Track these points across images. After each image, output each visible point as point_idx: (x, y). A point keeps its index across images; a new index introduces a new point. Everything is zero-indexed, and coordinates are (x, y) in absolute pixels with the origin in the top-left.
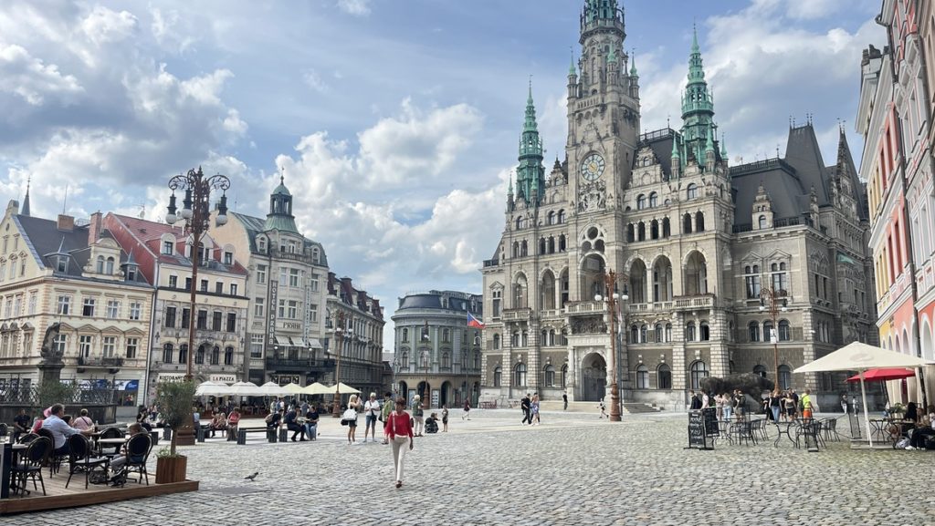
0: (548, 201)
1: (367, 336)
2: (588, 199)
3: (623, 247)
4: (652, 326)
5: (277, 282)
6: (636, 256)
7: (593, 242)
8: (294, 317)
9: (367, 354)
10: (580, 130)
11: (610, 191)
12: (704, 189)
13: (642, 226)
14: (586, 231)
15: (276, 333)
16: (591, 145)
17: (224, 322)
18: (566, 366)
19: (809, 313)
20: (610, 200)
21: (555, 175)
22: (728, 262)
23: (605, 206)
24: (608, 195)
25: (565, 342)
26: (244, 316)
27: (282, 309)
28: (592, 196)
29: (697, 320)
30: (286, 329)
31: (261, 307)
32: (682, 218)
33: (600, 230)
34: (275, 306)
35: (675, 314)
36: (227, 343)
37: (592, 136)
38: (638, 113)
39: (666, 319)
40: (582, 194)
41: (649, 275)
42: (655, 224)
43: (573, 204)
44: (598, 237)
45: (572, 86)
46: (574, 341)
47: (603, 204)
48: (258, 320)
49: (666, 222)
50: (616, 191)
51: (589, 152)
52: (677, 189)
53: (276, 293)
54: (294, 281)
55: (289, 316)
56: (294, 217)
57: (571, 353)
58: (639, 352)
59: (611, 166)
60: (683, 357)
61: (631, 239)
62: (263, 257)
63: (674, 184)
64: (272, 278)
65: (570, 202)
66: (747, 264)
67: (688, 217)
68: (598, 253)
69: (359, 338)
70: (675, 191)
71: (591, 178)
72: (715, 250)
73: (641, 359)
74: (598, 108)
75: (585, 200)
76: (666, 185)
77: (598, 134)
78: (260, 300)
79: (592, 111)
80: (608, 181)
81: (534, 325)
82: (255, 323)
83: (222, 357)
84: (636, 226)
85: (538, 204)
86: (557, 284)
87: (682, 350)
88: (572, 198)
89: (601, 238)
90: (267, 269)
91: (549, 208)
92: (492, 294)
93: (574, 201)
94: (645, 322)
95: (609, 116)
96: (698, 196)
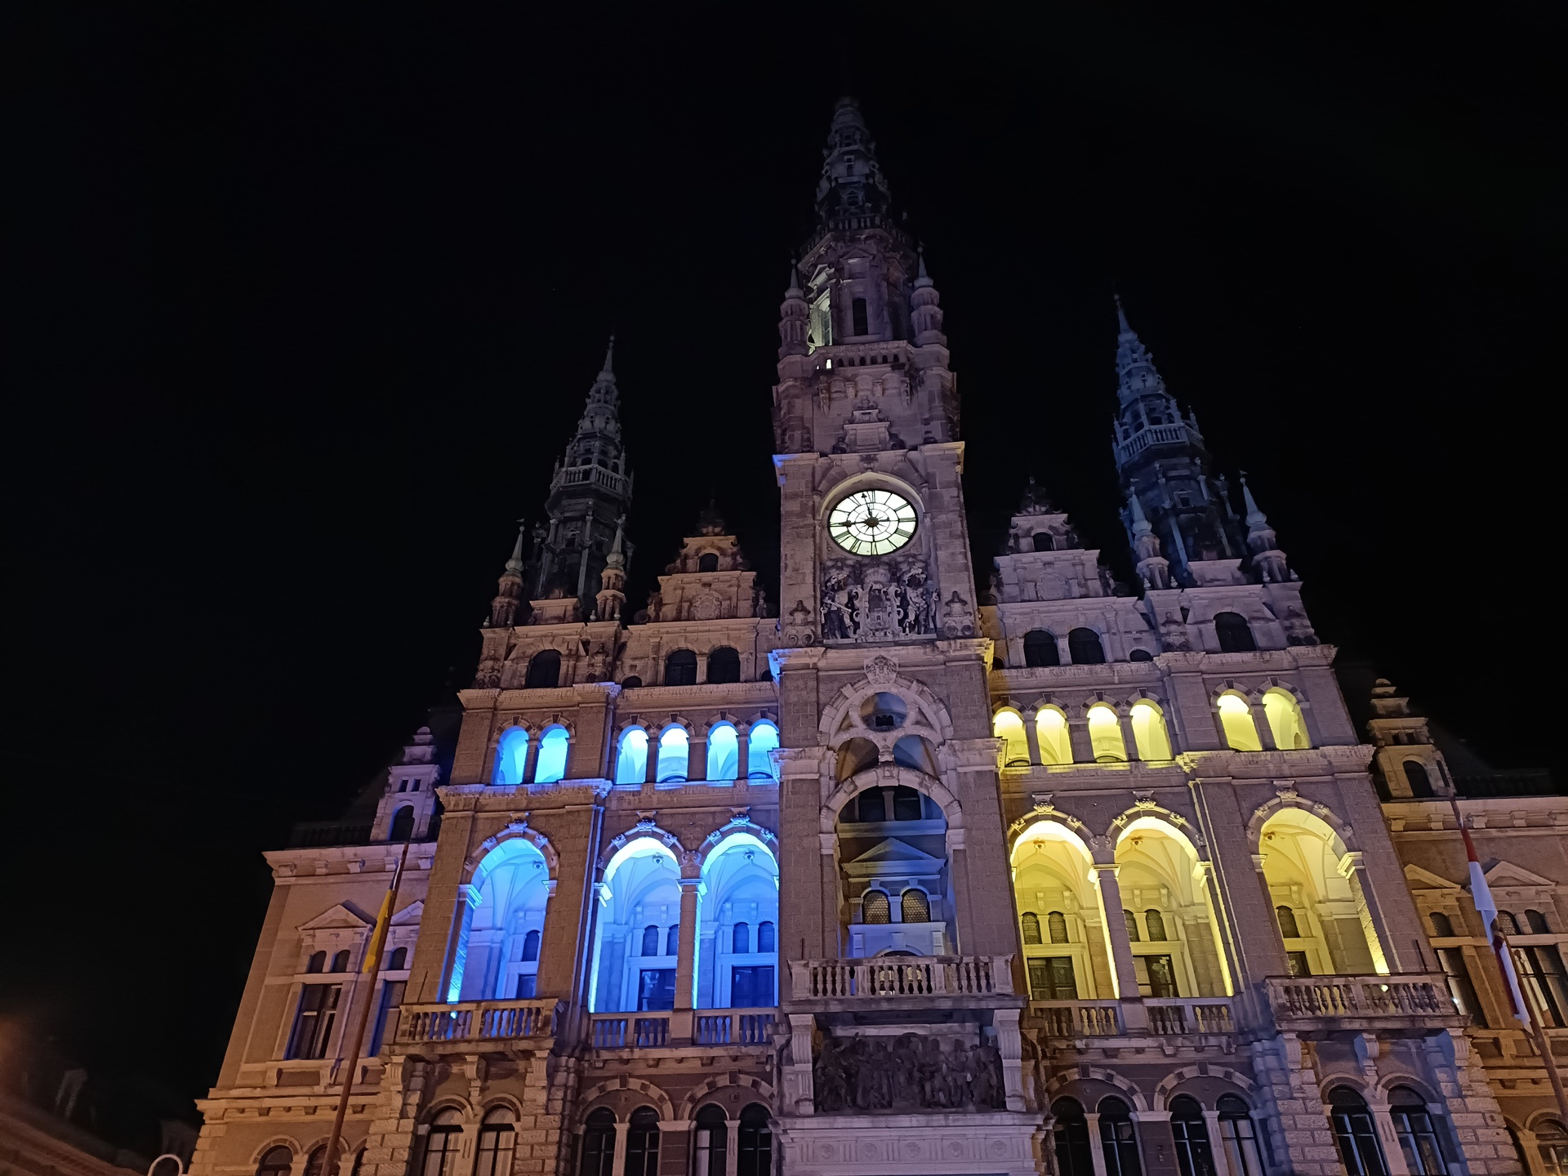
0: (668, 609)
2: (862, 604)
4: (1159, 1101)
6: (1045, 814)
7: (885, 742)
10: (825, 422)
14: (857, 702)
16: (868, 459)
20: (955, 610)
21: (701, 542)
23: (929, 629)
28: (876, 596)
29: (1375, 1080)
32: (1216, 702)
33: (916, 701)
37: (871, 437)
39: (1216, 1071)
43: (800, 608)
44: (907, 728)
51: (860, 480)
52: (1178, 617)
59: (947, 521)
63: (1166, 602)
65: (789, 603)
70: (1170, 621)
75: (850, 603)
77: (895, 434)
80: (941, 559)
84: (1030, 716)
85: (630, 615)
88: (800, 592)
89: (915, 729)
91: (675, 638)
92: (305, 961)
93: (809, 605)
94: (1121, 1082)
95: (931, 400)
96: (1260, 640)
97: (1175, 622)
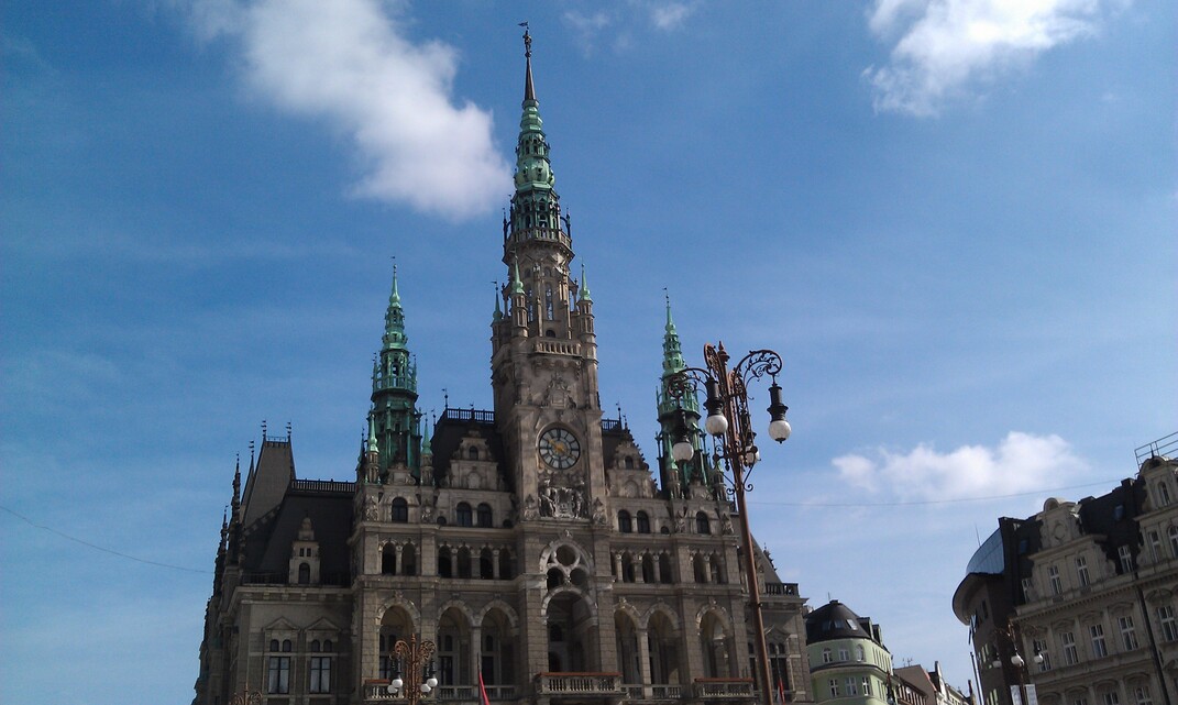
0: (456, 482)
2: (556, 498)
7: (567, 571)
11: (597, 493)
12: (718, 524)
13: (626, 559)
14: (555, 550)
16: (559, 412)
20: (599, 508)
21: (471, 442)
24: (594, 498)
28: (564, 495)
32: (692, 559)
33: (579, 552)
40: (546, 487)
41: (643, 640)
42: (647, 560)
43: (530, 499)
44: (576, 565)
49: (667, 562)
51: (555, 424)
52: (682, 514)
59: (595, 454)
63: (678, 506)
67: (700, 559)
68: (576, 591)
71: (555, 465)
72: (741, 613)
75: (552, 498)
76: (661, 505)
77: (570, 399)
79: (565, 361)
80: (592, 478)
84: (619, 557)
85: (438, 484)
88: (530, 489)
89: (580, 566)
91: (458, 496)
96: (712, 531)
97: (681, 518)
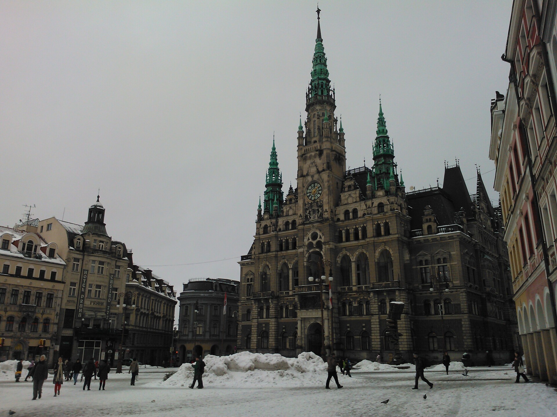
0: (285, 214)
1: (162, 311)
2: (311, 213)
3: (335, 246)
4: (356, 302)
5: (88, 271)
6: (344, 252)
7: (314, 242)
8: (99, 296)
9: (161, 325)
10: (306, 167)
11: (326, 207)
12: (389, 206)
13: (347, 232)
14: (310, 235)
15: (84, 309)
16: (312, 176)
17: (44, 299)
18: (296, 333)
19: (464, 294)
20: (326, 213)
21: (290, 197)
22: (407, 257)
23: (323, 217)
24: (325, 210)
25: (295, 315)
26: (60, 295)
27: (90, 291)
28: (314, 211)
29: (387, 298)
30: (92, 305)
31: (74, 289)
32: (374, 226)
33: (319, 234)
34: (85, 288)
35: (372, 294)
36: (45, 316)
37: (313, 170)
38: (345, 157)
39: (366, 298)
40: (307, 209)
41: (353, 265)
42: (356, 230)
43: (301, 216)
45: (300, 138)
46: (302, 314)
47: (321, 215)
48: (71, 299)
49: (364, 230)
50: (330, 208)
51: (312, 182)
52: (371, 206)
53: (86, 279)
54: (101, 271)
55: (96, 296)
56: (105, 225)
57: (299, 322)
58: (347, 322)
59: (326, 190)
60: (378, 326)
61: (341, 241)
62: (78, 252)
63: (369, 203)
64: (84, 268)
65: (299, 215)
66: (420, 258)
67: (378, 226)
68: (317, 250)
69: (155, 314)
70: (369, 207)
71: (313, 199)
72: (397, 248)
73: (348, 327)
74: (317, 152)
75: (309, 213)
76: (363, 203)
77: (318, 169)
78: (73, 284)
79: (313, 154)
80: (324, 200)
81: (274, 302)
82: (68, 301)
83: (40, 327)
84: (343, 231)
85: (278, 216)
86: (291, 272)
87: (378, 320)
88: (301, 212)
89: (319, 239)
90: (81, 261)
91: (285, 219)
92: (246, 280)
93: (302, 214)
94: (351, 300)
95: (324, 157)
96: (385, 211)
97: (370, 208)
